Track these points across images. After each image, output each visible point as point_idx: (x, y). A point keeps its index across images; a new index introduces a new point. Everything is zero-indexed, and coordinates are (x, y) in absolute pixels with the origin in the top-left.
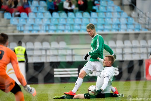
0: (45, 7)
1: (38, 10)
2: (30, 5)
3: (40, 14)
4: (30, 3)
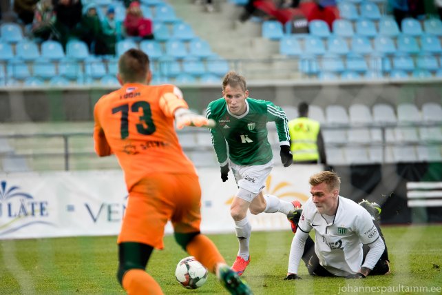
1: (359, 12)
3: (364, 24)
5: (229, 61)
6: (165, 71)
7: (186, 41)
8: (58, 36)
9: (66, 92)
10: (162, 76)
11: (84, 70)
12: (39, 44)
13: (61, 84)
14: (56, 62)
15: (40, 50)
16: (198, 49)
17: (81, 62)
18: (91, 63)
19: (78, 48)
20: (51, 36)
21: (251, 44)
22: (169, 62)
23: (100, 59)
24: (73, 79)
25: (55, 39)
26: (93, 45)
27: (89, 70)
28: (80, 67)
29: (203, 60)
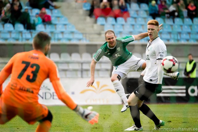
0: (146, 11)
1: (138, 14)
2: (129, 9)
3: (140, 19)
4: (128, 5)
5: (83, 34)
6: (56, 37)
7: (65, 25)
8: (11, 21)
9: (14, 45)
10: (55, 39)
11: (22, 36)
12: (3, 25)
13: (12, 42)
14: (10, 32)
15: (4, 27)
16: (70, 28)
17: (21, 32)
18: (25, 33)
19: (20, 27)
20: (8, 21)
21: (93, 27)
22: (58, 34)
23: (28, 31)
24: (17, 40)
25: (10, 23)
26: (26, 25)
27: (24, 36)
28: (20, 35)
29: (72, 33)
